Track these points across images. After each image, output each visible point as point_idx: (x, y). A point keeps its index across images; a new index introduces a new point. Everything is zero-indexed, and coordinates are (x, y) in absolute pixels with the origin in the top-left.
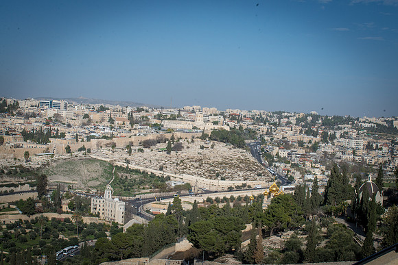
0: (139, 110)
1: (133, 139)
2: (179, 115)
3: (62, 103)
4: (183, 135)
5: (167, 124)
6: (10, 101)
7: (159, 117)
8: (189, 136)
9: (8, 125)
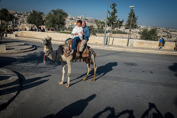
0: (166, 29)
1: (161, 35)
2: (176, 31)
3: (150, 27)
4: (174, 35)
5: (171, 33)
6: (139, 26)
7: (170, 31)
8: (175, 35)
9: (136, 31)
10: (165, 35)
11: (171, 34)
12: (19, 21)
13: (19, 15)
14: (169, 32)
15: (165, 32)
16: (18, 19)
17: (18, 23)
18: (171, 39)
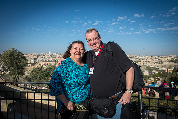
0: (158, 57)
1: (153, 62)
2: (166, 57)
3: (144, 56)
8: (165, 61)
10: (157, 61)
11: (162, 60)
13: (38, 56)
14: (160, 59)
15: (157, 59)
18: (162, 64)
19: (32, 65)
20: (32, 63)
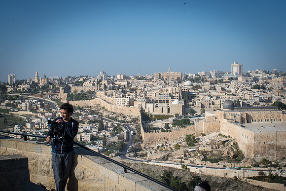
12: (198, 104)
13: (195, 84)
16: (194, 96)
17: (193, 112)
19: (175, 123)
20: (172, 113)
